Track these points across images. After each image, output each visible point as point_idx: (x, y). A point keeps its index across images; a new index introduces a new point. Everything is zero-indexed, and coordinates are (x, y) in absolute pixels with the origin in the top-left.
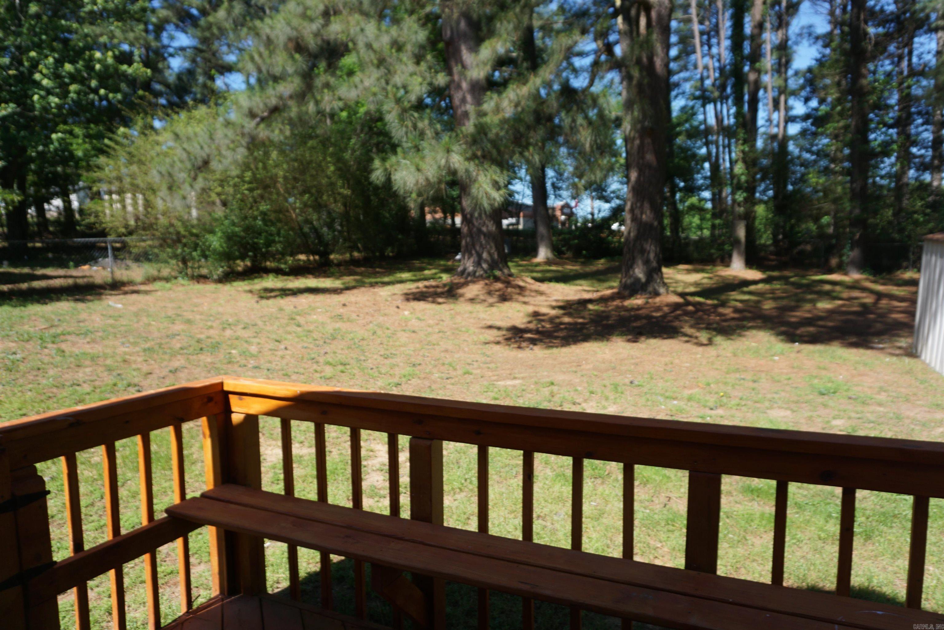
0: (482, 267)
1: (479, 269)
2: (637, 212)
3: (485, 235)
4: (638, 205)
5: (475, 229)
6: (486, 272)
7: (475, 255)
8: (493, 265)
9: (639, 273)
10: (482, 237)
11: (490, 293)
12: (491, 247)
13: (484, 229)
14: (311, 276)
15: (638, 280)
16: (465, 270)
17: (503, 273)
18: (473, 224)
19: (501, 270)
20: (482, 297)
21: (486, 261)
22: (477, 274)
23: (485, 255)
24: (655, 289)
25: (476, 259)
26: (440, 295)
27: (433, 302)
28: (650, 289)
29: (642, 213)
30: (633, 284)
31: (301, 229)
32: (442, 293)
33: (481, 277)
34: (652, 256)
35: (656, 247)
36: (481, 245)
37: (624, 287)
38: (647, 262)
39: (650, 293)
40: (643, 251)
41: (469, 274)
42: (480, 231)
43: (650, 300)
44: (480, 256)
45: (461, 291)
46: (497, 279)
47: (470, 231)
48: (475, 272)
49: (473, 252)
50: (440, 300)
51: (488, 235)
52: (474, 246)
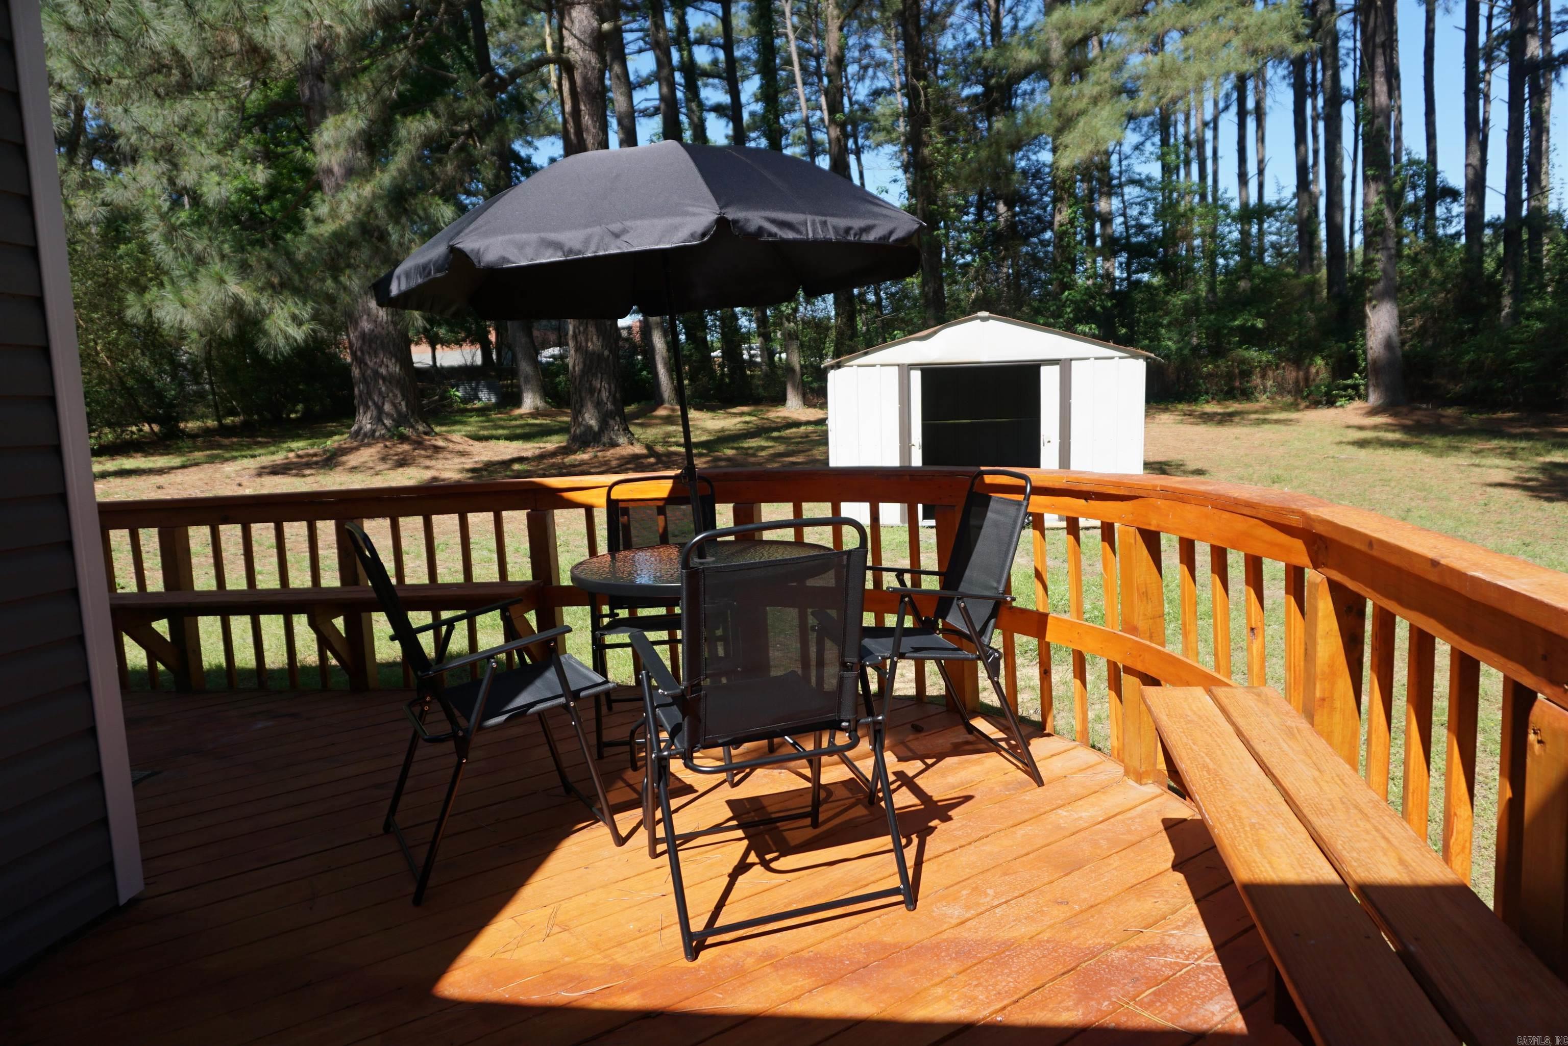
0: (384, 424)
1: (379, 427)
2: (581, 338)
3: (384, 379)
4: (581, 329)
5: (369, 372)
6: (389, 430)
7: (372, 408)
8: (401, 420)
9: (591, 419)
10: (381, 382)
11: (384, 459)
12: (395, 396)
13: (383, 371)
14: (139, 455)
15: (590, 428)
16: (360, 429)
17: (416, 430)
18: (366, 364)
19: (412, 427)
20: (371, 464)
21: (389, 415)
22: (377, 434)
23: (387, 407)
24: (611, 439)
25: (375, 413)
26: (308, 465)
27: (296, 475)
28: (605, 439)
29: (587, 341)
30: (584, 434)
31: (122, 383)
32: (316, 463)
33: (383, 437)
34: (604, 395)
35: (609, 384)
36: (380, 393)
37: (574, 439)
38: (598, 404)
39: (604, 445)
40: (592, 390)
41: (365, 435)
42: (376, 373)
43: (599, 454)
44: (380, 409)
45: (344, 458)
46: (403, 439)
47: (363, 374)
48: (374, 431)
49: (370, 403)
50: (308, 472)
51: (389, 380)
52: (369, 394)
